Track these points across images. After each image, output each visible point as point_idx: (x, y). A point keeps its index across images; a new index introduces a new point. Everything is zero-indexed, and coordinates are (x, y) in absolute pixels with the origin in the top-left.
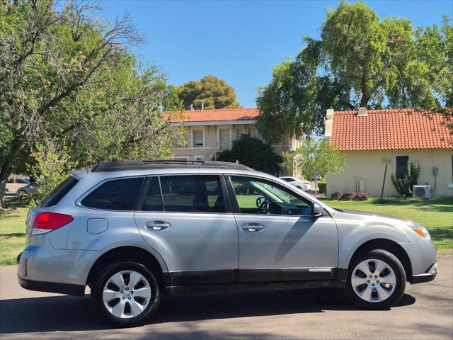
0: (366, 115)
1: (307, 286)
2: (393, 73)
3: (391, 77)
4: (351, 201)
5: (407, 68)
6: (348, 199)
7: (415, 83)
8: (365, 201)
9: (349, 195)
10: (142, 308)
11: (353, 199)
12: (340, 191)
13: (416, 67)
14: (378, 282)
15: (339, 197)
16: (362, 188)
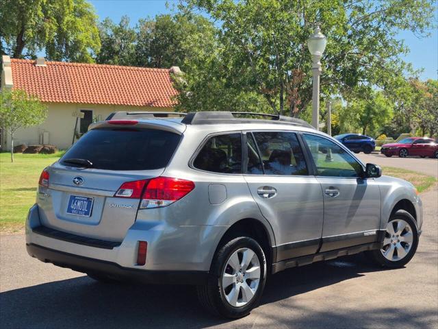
0: (46, 66)
2: (52, 25)
3: (51, 29)
4: (37, 154)
5: (65, 23)
6: (35, 152)
7: (71, 39)
8: (53, 155)
9: (36, 147)
10: (252, 291)
11: (40, 152)
12: (24, 144)
13: (73, 23)
14: (398, 241)
15: (24, 150)
16: (46, 141)
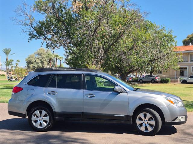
1: (114, 122)
10: (45, 124)
14: (148, 123)
